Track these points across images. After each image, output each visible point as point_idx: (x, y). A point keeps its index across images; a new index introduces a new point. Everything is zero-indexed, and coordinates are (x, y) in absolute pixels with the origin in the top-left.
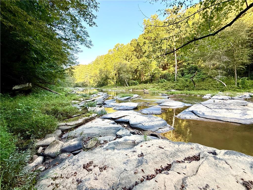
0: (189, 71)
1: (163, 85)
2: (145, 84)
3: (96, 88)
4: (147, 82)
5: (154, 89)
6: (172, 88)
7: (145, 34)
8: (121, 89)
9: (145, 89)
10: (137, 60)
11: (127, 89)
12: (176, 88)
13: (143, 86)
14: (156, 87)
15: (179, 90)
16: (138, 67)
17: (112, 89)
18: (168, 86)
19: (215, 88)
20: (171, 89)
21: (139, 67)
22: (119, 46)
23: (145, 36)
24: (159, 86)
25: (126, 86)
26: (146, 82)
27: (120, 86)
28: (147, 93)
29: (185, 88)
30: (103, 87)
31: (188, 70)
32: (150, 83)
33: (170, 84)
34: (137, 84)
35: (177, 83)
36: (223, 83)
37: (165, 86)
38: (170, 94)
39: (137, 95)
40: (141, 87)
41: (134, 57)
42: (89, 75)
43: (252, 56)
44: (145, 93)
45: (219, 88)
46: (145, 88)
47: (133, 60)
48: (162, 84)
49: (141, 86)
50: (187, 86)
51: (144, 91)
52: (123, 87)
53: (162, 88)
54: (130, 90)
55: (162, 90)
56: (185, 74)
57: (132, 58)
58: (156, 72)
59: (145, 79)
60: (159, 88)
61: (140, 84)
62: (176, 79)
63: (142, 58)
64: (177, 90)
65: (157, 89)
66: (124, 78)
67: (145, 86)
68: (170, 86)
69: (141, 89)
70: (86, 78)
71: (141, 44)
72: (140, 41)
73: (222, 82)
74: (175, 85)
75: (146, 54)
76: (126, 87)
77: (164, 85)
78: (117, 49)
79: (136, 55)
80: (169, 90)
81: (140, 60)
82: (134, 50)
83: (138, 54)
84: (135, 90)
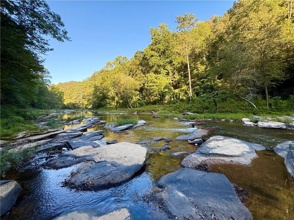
0: (205, 90)
1: (176, 107)
2: (153, 106)
3: (91, 110)
4: (156, 103)
5: (165, 111)
6: (187, 110)
7: (152, 45)
8: (122, 112)
9: (153, 112)
10: (143, 75)
11: (131, 112)
12: (194, 111)
13: (151, 108)
14: (168, 109)
15: (197, 112)
16: (144, 84)
17: (111, 111)
18: (183, 108)
19: (243, 110)
20: (187, 112)
22: (120, 58)
23: (152, 47)
24: (171, 108)
25: (130, 107)
26: (154, 103)
27: (122, 108)
28: (157, 117)
29: (204, 110)
30: (99, 109)
31: (203, 89)
32: (159, 104)
33: (185, 106)
34: (143, 106)
35: (194, 103)
36: (252, 104)
37: (178, 108)
39: (143, 122)
40: (148, 109)
41: (139, 72)
42: (82, 94)
43: (286, 70)
44: (154, 117)
45: (248, 110)
46: (154, 111)
47: (138, 75)
48: (175, 105)
49: (148, 107)
50: (207, 108)
51: (152, 114)
52: (125, 109)
53: (175, 110)
54: (134, 113)
55: (176, 113)
56: (200, 93)
57: (136, 73)
58: (166, 90)
59: (153, 99)
60: (171, 110)
61: (146, 105)
62: (191, 99)
63: (149, 74)
64: (194, 112)
66: (127, 98)
67: (153, 107)
69: (149, 111)
70: (78, 98)
71: (148, 56)
72: (146, 53)
73: (251, 102)
74: (191, 107)
75: (154, 69)
76: (129, 109)
77: (178, 107)
78: (118, 63)
79: (142, 70)
80: (184, 113)
81: (147, 75)
82: (139, 64)
83: (144, 68)
84: (141, 113)
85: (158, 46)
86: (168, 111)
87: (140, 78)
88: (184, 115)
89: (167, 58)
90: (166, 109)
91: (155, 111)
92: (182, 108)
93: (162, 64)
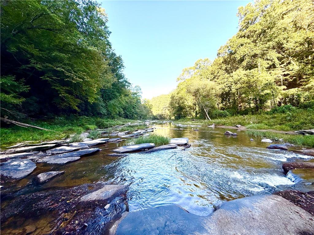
1: (286, 118)
9: (239, 126)
10: (227, 75)
13: (237, 119)
14: (266, 122)
16: (230, 87)
18: (302, 120)
20: (310, 129)
21: (232, 87)
22: (201, 62)
24: (275, 120)
28: (232, 135)
32: (253, 114)
33: (308, 116)
37: (290, 120)
38: (304, 144)
40: (232, 121)
41: (222, 72)
44: (228, 134)
46: (240, 123)
48: (283, 115)
49: (232, 119)
51: (236, 128)
53: (280, 124)
54: (210, 126)
60: (272, 124)
63: (235, 71)
65: (266, 126)
67: (240, 118)
68: (306, 119)
69: (232, 124)
77: (289, 118)
78: (198, 67)
79: (226, 69)
80: (303, 130)
81: (231, 74)
82: (223, 62)
83: (230, 66)
84: (220, 126)
85: (251, 28)
86: (266, 125)
87: (223, 80)
88: (303, 134)
89: (269, 41)
90: (261, 122)
91: (242, 124)
92: (298, 121)
93: (258, 52)
